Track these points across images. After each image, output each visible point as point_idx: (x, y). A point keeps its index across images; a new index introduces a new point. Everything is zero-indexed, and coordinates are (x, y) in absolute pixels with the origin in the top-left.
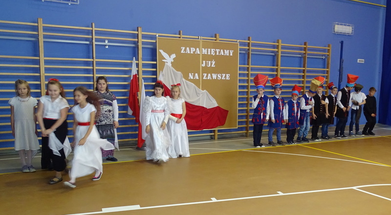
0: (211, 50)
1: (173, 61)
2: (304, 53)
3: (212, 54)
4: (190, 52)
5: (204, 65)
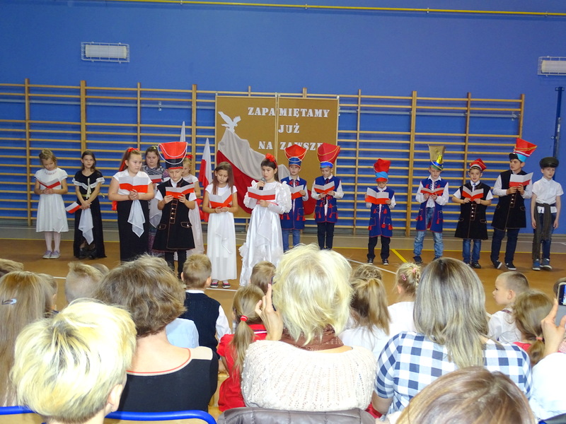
1: (237, 125)
2: (466, 110)
3: (295, 115)
4: (261, 113)
5: (281, 131)
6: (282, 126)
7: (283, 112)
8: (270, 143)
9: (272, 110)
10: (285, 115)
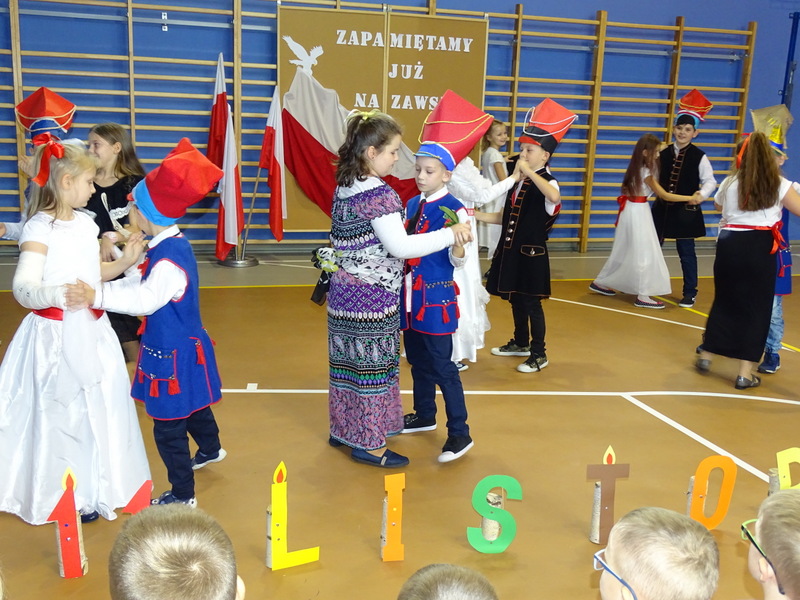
0: (413, 39)
1: (316, 63)
2: (674, 47)
3: (416, 46)
4: (360, 41)
5: (394, 74)
6: (395, 66)
7: (396, 40)
8: (374, 97)
9: (379, 35)
10: (400, 46)
